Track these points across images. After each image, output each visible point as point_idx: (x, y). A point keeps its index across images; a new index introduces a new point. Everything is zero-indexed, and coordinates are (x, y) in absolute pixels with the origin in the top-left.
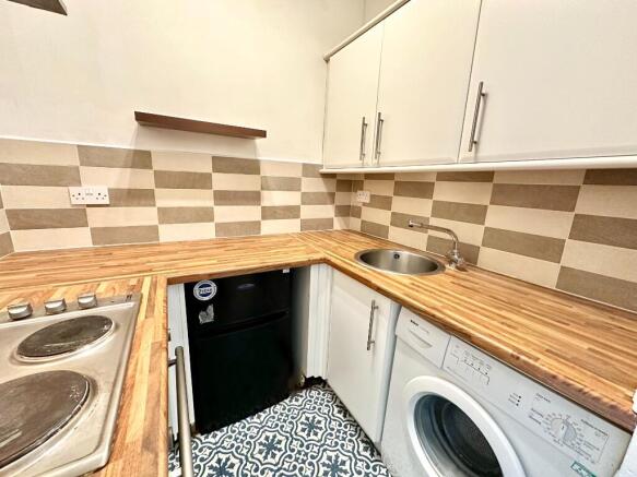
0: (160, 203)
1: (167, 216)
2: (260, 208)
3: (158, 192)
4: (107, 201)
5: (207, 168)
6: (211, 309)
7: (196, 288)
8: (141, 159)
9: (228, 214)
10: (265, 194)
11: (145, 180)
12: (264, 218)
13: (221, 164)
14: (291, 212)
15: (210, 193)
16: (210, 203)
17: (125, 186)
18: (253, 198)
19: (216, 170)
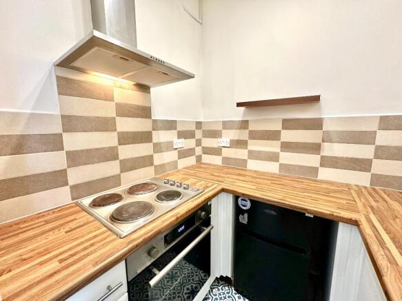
0: (250, 147)
1: (254, 155)
2: (319, 156)
3: (250, 141)
4: (228, 145)
5: (278, 127)
6: (246, 215)
7: (240, 199)
8: (244, 124)
9: (289, 158)
10: (326, 145)
11: (244, 135)
12: (322, 165)
13: (288, 124)
15: (279, 143)
16: (278, 150)
17: (236, 138)
18: (315, 148)
19: (284, 128)
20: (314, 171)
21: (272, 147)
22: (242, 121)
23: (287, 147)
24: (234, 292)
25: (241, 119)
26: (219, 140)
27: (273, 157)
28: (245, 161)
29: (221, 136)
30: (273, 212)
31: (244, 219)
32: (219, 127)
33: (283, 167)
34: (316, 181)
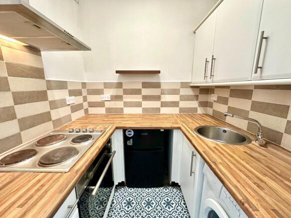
0: (125, 100)
1: (127, 104)
2: (160, 102)
3: (124, 96)
4: (110, 99)
5: (140, 86)
6: (131, 140)
7: (127, 132)
8: (119, 85)
9: (147, 104)
10: (162, 96)
11: (120, 92)
12: (162, 106)
13: (146, 85)
14: (175, 104)
15: (140, 96)
16: (141, 100)
17: (115, 94)
18: (158, 98)
19: (143, 87)
20: (158, 110)
21: (137, 98)
22: (118, 83)
23: (145, 98)
24: (127, 188)
25: (117, 82)
26: (102, 96)
27: (139, 105)
28: (122, 109)
29: (103, 93)
30: (146, 134)
31: (130, 143)
32: (102, 87)
33: (144, 110)
34: (160, 114)
